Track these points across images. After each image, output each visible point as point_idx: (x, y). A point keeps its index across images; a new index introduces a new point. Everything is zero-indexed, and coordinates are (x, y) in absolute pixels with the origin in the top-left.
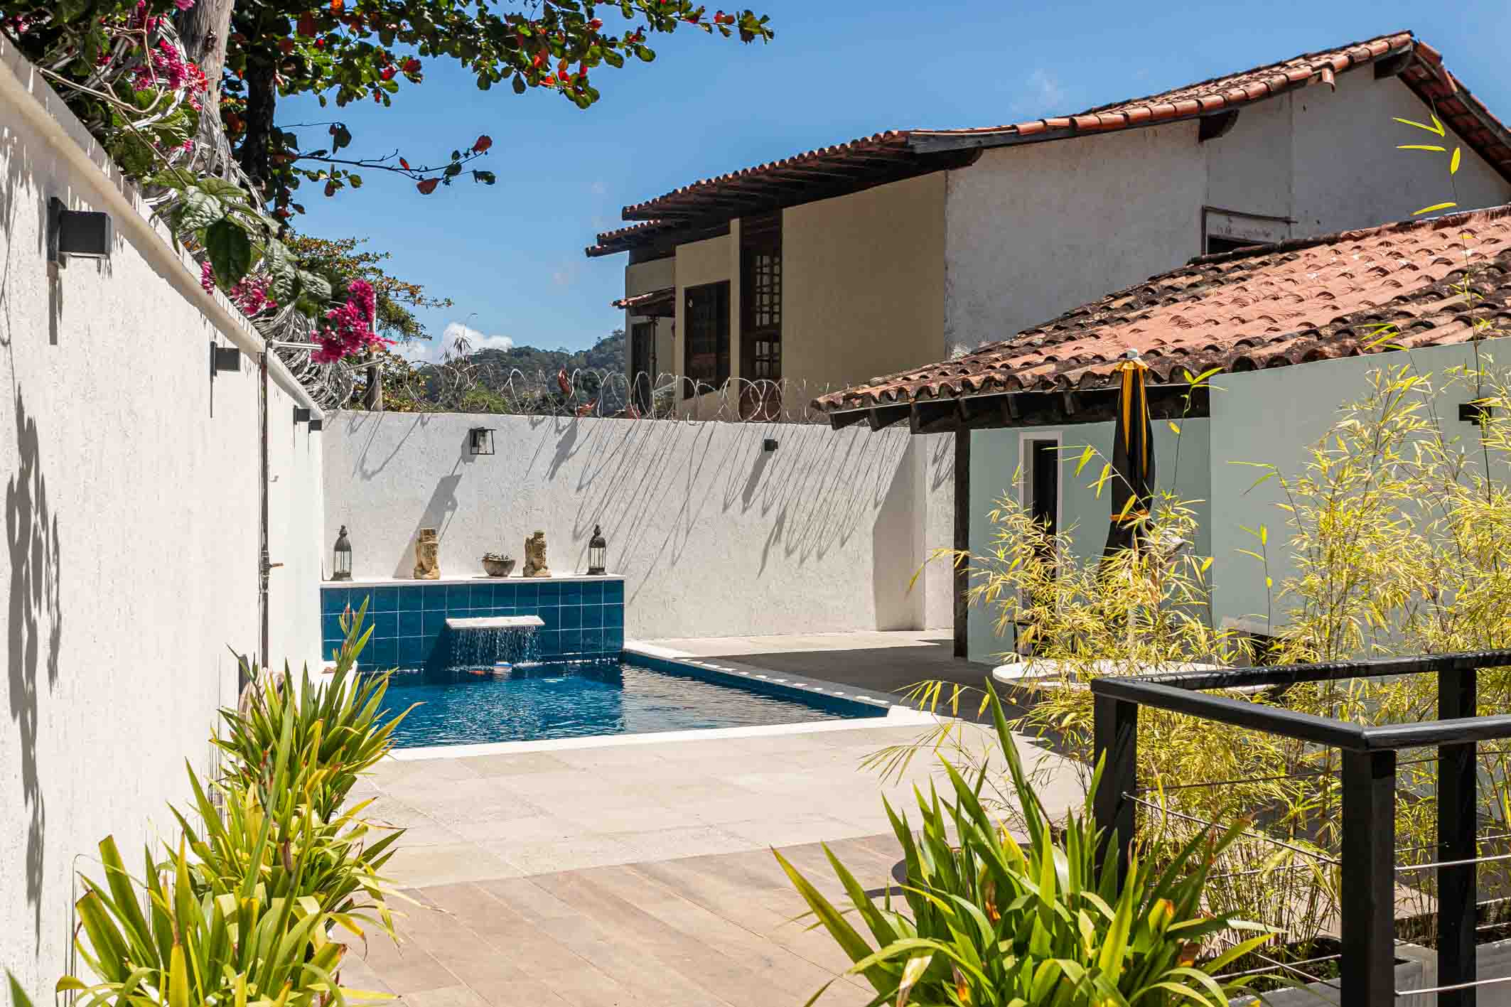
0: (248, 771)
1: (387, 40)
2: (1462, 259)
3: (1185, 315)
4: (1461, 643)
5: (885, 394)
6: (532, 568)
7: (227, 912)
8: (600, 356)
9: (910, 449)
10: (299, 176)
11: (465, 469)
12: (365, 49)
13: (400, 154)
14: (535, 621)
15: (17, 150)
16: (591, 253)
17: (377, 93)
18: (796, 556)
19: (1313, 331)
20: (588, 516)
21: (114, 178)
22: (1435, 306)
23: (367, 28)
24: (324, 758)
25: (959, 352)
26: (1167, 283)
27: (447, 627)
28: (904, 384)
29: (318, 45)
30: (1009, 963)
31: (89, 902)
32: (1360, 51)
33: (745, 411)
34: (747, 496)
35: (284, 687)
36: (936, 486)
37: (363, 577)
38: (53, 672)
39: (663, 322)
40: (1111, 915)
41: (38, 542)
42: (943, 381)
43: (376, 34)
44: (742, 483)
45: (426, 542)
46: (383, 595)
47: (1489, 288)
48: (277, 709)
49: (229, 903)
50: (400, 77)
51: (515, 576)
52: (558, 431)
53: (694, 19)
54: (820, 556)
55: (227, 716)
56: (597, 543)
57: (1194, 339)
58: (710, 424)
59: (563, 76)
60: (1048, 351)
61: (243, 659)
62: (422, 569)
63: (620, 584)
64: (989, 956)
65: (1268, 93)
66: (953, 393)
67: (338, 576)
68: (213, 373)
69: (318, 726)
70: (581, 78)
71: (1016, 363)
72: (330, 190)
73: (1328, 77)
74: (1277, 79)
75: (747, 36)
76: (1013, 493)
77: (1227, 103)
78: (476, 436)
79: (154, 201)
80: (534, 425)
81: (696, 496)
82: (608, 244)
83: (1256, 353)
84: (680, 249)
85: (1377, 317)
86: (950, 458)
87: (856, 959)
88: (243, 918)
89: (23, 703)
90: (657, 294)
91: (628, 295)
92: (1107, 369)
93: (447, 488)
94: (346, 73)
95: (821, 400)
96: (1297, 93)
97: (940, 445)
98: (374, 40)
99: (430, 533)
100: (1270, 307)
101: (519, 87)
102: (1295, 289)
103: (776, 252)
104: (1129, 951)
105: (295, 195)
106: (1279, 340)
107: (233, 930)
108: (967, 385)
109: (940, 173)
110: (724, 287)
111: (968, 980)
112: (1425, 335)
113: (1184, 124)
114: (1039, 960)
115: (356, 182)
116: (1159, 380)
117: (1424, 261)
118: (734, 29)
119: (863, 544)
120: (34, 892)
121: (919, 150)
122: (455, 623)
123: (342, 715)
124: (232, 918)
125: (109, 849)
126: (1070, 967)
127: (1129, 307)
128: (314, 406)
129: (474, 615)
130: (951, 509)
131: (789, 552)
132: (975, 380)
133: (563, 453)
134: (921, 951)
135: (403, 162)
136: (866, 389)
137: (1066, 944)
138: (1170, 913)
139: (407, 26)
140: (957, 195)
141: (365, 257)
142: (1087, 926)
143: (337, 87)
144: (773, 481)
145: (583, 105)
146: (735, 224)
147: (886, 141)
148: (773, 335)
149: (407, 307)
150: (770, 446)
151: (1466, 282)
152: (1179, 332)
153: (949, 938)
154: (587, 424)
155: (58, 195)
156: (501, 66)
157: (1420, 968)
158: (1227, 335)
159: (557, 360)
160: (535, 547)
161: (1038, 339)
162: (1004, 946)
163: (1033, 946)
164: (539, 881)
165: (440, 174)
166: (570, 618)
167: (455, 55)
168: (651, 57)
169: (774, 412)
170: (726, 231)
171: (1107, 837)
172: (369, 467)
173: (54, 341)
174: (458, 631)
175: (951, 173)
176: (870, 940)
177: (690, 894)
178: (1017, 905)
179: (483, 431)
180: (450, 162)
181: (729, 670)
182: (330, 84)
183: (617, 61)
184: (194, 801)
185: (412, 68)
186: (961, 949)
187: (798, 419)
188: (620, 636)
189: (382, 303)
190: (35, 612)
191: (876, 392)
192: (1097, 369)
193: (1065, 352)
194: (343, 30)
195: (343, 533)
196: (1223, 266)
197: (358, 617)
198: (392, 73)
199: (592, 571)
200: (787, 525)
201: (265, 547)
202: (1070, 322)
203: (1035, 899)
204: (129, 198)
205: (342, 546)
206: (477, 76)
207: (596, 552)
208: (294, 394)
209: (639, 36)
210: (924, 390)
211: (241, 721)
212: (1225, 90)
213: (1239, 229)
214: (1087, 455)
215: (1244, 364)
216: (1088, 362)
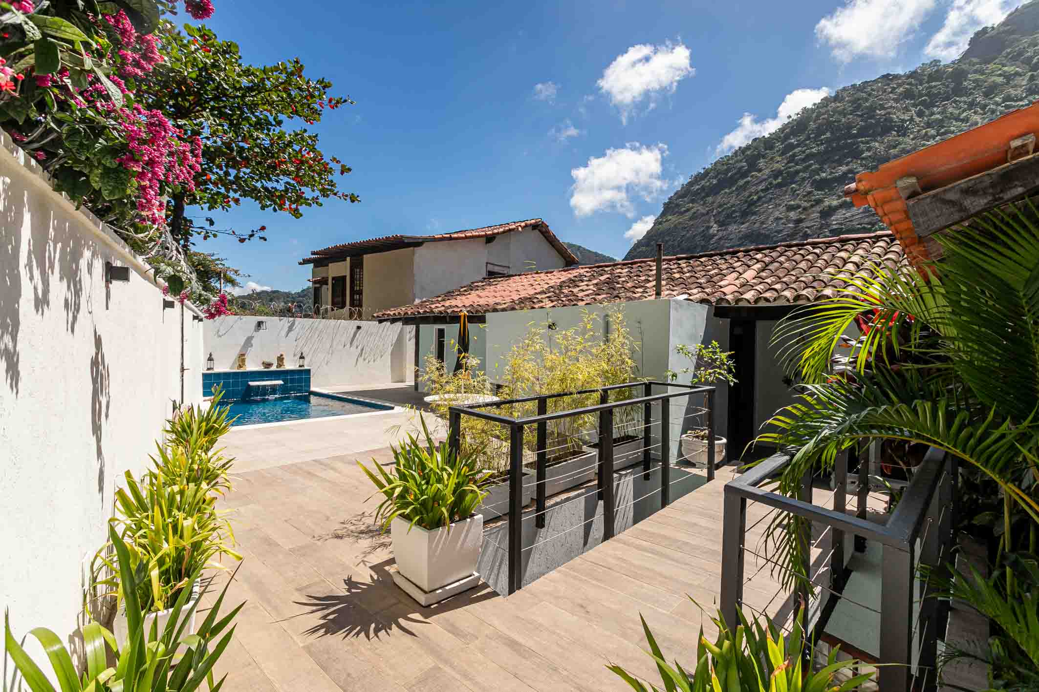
0: (177, 439)
1: (228, 190)
2: (552, 283)
3: (481, 294)
4: (545, 392)
5: (394, 314)
6: (279, 365)
7: (175, 491)
8: (304, 294)
9: (402, 329)
10: (193, 233)
11: (255, 334)
12: (218, 193)
13: (233, 229)
14: (281, 382)
15: (95, 248)
16: (300, 264)
17: (223, 208)
18: (367, 361)
19: (513, 301)
20: (299, 349)
21: (130, 252)
22: (544, 296)
23: (220, 186)
24: (206, 434)
25: (417, 301)
26: (476, 284)
27: (249, 385)
28: (400, 311)
29: (201, 190)
30: (424, 487)
31: (120, 493)
32: (528, 222)
33: (351, 316)
34: (351, 343)
35: (191, 409)
36: (409, 340)
37: (218, 369)
38: (107, 416)
39: (324, 286)
40: (452, 472)
41: (102, 375)
42: (412, 311)
43: (223, 188)
44: (350, 339)
45: (242, 359)
46: (226, 375)
47: (557, 291)
48: (188, 418)
49: (176, 488)
50: (232, 203)
51: (274, 368)
52: (289, 322)
53: (335, 194)
54: (374, 361)
55: (169, 421)
56: (302, 357)
57: (482, 302)
58: (339, 321)
59: (290, 208)
60: (442, 303)
61: (174, 402)
62: (240, 366)
63: (309, 371)
64: (419, 486)
65: (504, 232)
66: (414, 314)
67: (208, 369)
68: (164, 309)
69: (204, 424)
70: (297, 209)
71: (433, 306)
72: (205, 238)
73: (520, 229)
74: (507, 228)
75: (353, 201)
76: (431, 353)
77: (493, 234)
78: (260, 324)
79: (144, 257)
80: (280, 320)
81: (335, 343)
82: (306, 262)
83: (499, 307)
84: (330, 265)
85: (530, 298)
86: (414, 333)
87: (381, 489)
88: (182, 493)
89: (97, 429)
90: (323, 278)
91: (313, 278)
92: (459, 310)
93: (249, 340)
94: (211, 200)
95: (375, 315)
96: (512, 233)
97: (411, 329)
98: (223, 190)
99: (243, 355)
100: (503, 293)
101: (275, 210)
102: (510, 288)
103: (361, 268)
104: (457, 481)
105: (191, 239)
106: (505, 303)
107: (178, 497)
108: (419, 312)
109: (412, 248)
110: (344, 277)
111: (413, 492)
112: (541, 304)
113: (482, 239)
114: (432, 485)
115: (215, 236)
116: (472, 313)
117: (542, 283)
118: (348, 199)
119: (388, 358)
120: (101, 489)
121: (406, 241)
122: (251, 383)
123: (212, 420)
124: (178, 493)
125: (128, 474)
126: (440, 486)
127: (465, 291)
128: (200, 313)
129: (259, 381)
130: (414, 347)
131: (364, 360)
132: (421, 311)
133: (290, 329)
134: (400, 486)
135: (233, 232)
136: (389, 312)
137: (440, 480)
138: (468, 470)
139: (234, 187)
140: (417, 256)
141: (218, 259)
142: (445, 476)
143: (208, 205)
144: (360, 339)
145: (297, 218)
146: (348, 259)
147: (396, 238)
148: (360, 293)
149: (234, 277)
150: (359, 328)
151: (552, 290)
152: (478, 299)
153: (408, 481)
154: (298, 320)
155: (109, 261)
156: (269, 203)
157: (532, 475)
158: (491, 301)
159: (288, 295)
160: (280, 359)
161: (440, 299)
162: (423, 482)
163: (431, 482)
164: (282, 468)
165: (247, 237)
166: (292, 381)
167: (252, 198)
168: (321, 205)
169: (360, 317)
170: (345, 260)
171: (451, 451)
172: (220, 334)
173: (107, 308)
174: (253, 386)
175: (415, 248)
176: (386, 483)
177: (332, 469)
178: (427, 471)
179: (262, 322)
180: (251, 233)
181: (345, 396)
182: (205, 203)
183: (310, 205)
184: (158, 453)
185: (237, 201)
186: (411, 484)
187: (368, 320)
188: (309, 386)
189: (225, 276)
190: (101, 398)
191: (392, 313)
192: (456, 309)
193: (447, 304)
194: (211, 186)
195: (211, 355)
196: (491, 280)
197: (219, 388)
198: (229, 201)
199: (300, 366)
200: (364, 351)
201: (182, 364)
202: (448, 295)
203: (431, 469)
204: (135, 257)
205: (210, 359)
206: (260, 205)
207: (301, 360)
208: (193, 311)
209: (317, 198)
210: (407, 313)
211: (174, 423)
212: (492, 230)
213: (496, 269)
214: (452, 342)
215: (495, 310)
216: (454, 307)
